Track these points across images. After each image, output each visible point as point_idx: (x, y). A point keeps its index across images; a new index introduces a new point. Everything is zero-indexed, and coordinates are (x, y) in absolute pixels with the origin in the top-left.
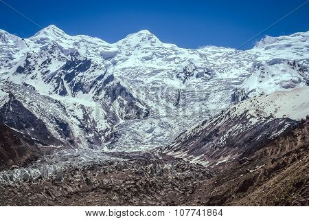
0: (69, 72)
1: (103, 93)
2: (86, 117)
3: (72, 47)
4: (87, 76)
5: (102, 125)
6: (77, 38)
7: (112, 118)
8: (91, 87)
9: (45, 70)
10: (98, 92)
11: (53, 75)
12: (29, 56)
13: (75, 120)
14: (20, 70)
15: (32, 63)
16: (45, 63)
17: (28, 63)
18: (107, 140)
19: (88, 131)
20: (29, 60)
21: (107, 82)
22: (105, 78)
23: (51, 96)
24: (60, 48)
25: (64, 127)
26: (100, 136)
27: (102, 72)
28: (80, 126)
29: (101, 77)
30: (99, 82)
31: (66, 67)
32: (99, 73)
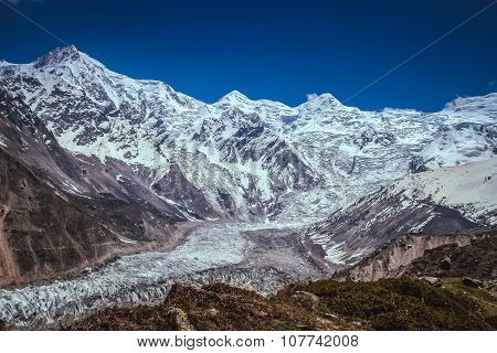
0: (241, 139)
1: (274, 160)
2: (252, 186)
3: (252, 111)
4: (261, 142)
5: (267, 195)
6: (259, 103)
7: (278, 188)
8: (261, 155)
9: (219, 137)
10: (269, 159)
11: (226, 142)
12: (205, 123)
13: (240, 189)
14: (196, 137)
15: (208, 130)
16: (219, 129)
17: (203, 130)
18: (270, 211)
19: (251, 201)
20: (205, 127)
21: (278, 149)
22: (276, 145)
23: (220, 164)
24: (242, 113)
25: (225, 198)
26: (263, 207)
27: (274, 138)
28: (244, 196)
29: (273, 143)
30: (270, 149)
31: (239, 134)
32: (269, 139)
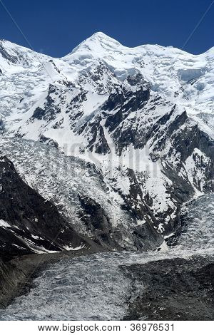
0: (113, 112)
1: (169, 144)
2: (135, 190)
3: (130, 66)
4: (142, 118)
5: (162, 203)
6: (139, 50)
7: (180, 191)
8: (148, 137)
9: (76, 111)
10: (161, 144)
11: (88, 119)
12: (52, 90)
13: (116, 196)
14: (39, 114)
15: (57, 102)
16: (76, 99)
17: (50, 100)
18: (168, 229)
19: (135, 215)
20: (53, 96)
21: (175, 125)
22: (172, 119)
23: (81, 157)
24: (111, 69)
25: (92, 211)
26: (157, 223)
27: (167, 110)
28: (123, 207)
29: (166, 117)
30: (162, 127)
31: (109, 105)
32: (161, 111)
